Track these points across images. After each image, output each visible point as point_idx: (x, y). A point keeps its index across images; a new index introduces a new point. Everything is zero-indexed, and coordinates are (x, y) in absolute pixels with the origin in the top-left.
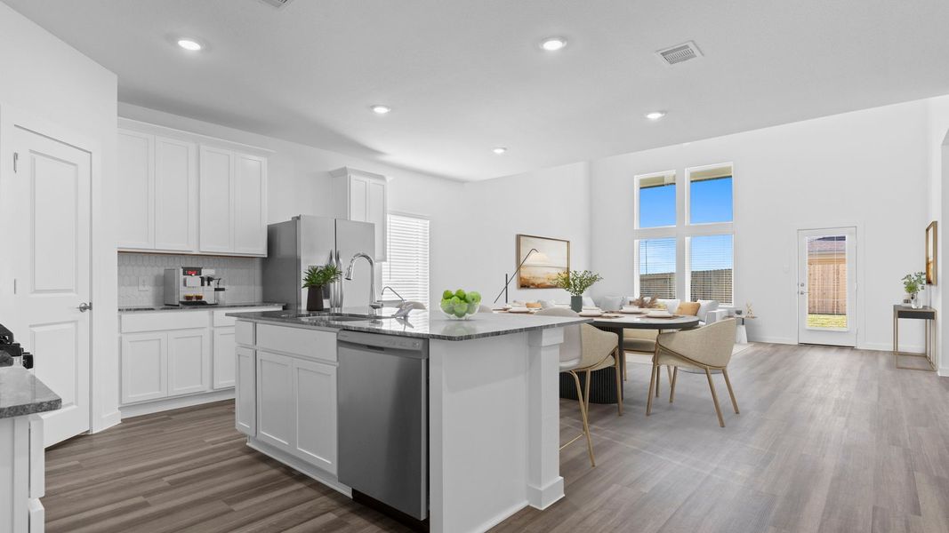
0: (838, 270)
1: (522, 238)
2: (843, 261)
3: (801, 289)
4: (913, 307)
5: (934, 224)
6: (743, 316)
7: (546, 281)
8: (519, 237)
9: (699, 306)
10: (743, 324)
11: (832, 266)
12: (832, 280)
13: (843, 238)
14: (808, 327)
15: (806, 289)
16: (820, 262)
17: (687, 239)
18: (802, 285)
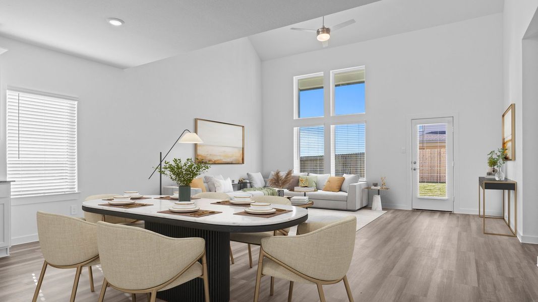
0: (440, 153)
1: (198, 121)
2: (444, 147)
3: (414, 166)
4: (497, 179)
5: (513, 106)
6: (378, 188)
7: (222, 158)
8: (196, 120)
9: (344, 179)
10: (379, 194)
11: (436, 150)
12: (436, 159)
13: (444, 133)
14: (419, 196)
15: (417, 166)
16: (428, 147)
17: (332, 127)
18: (415, 163)
